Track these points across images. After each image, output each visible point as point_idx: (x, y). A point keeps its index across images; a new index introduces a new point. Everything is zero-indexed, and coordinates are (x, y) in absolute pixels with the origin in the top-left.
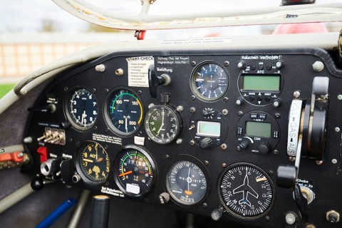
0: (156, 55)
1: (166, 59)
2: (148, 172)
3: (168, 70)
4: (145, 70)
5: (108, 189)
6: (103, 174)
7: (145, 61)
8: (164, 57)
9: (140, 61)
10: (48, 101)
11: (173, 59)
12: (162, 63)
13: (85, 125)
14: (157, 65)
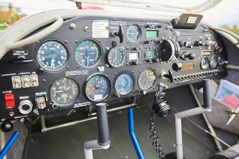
0: (110, 19)
1: (115, 22)
2: (104, 85)
3: (116, 28)
4: (104, 27)
5: (79, 104)
6: (70, 97)
7: (103, 23)
8: (114, 20)
9: (100, 22)
10: (14, 54)
11: (118, 22)
12: (113, 24)
13: (54, 68)
14: (110, 25)
